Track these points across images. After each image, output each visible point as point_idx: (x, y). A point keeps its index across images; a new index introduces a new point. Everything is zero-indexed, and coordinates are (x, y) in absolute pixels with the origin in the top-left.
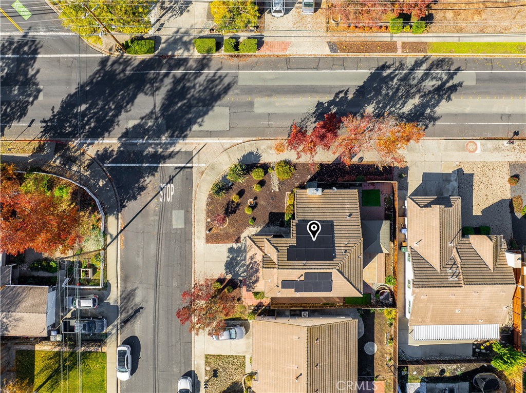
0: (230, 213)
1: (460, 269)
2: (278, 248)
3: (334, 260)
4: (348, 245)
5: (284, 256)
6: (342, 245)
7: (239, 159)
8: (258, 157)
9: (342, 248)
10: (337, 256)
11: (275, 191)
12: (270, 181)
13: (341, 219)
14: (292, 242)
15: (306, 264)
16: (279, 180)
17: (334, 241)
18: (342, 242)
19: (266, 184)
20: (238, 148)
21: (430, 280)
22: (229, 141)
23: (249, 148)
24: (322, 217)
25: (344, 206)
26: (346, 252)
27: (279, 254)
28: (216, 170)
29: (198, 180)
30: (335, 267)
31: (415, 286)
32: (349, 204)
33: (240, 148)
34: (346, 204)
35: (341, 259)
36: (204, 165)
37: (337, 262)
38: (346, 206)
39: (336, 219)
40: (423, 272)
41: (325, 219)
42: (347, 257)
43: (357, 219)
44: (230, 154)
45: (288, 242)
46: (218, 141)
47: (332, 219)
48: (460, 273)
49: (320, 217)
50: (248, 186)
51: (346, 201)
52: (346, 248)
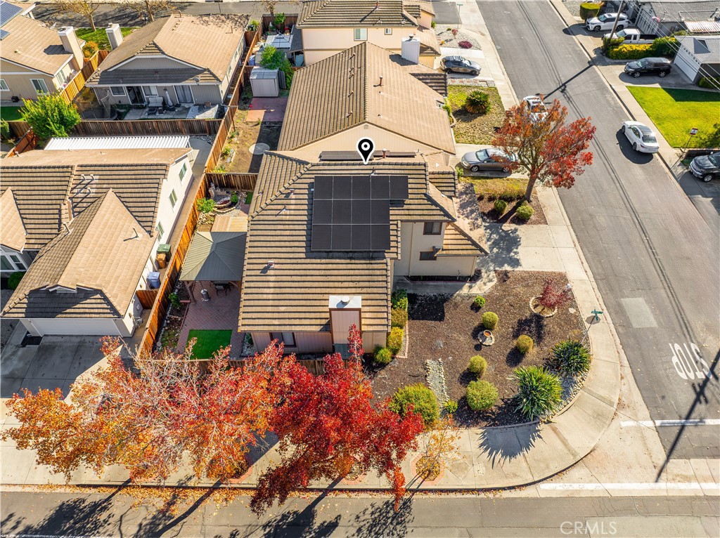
0: (531, 321)
1: (69, 195)
2: (426, 202)
3: (313, 181)
4: (280, 207)
5: (413, 186)
6: (293, 207)
7: (537, 439)
8: (489, 445)
9: (293, 202)
10: (306, 186)
11: (434, 360)
12: (449, 383)
13: (288, 261)
14: (397, 212)
15: (370, 172)
16: (427, 385)
17: (310, 215)
18: (292, 212)
19: (458, 376)
20: (548, 467)
21: (134, 177)
22: (576, 486)
23: (518, 468)
24: (330, 266)
25: (278, 291)
26: (287, 195)
27: (424, 191)
28: (590, 412)
29: (625, 389)
30: (313, 168)
31: (164, 167)
32: (265, 297)
33: (543, 465)
34: (270, 297)
35: (299, 181)
36: (624, 424)
37: (307, 176)
38: (272, 290)
39: (299, 261)
40: (141, 190)
41: (323, 261)
42: (286, 185)
43: (251, 261)
44: (566, 451)
45: (407, 212)
46: (608, 486)
47: (308, 261)
48: (73, 189)
49: (335, 266)
50: (501, 372)
51: (271, 303)
52: (285, 202)
